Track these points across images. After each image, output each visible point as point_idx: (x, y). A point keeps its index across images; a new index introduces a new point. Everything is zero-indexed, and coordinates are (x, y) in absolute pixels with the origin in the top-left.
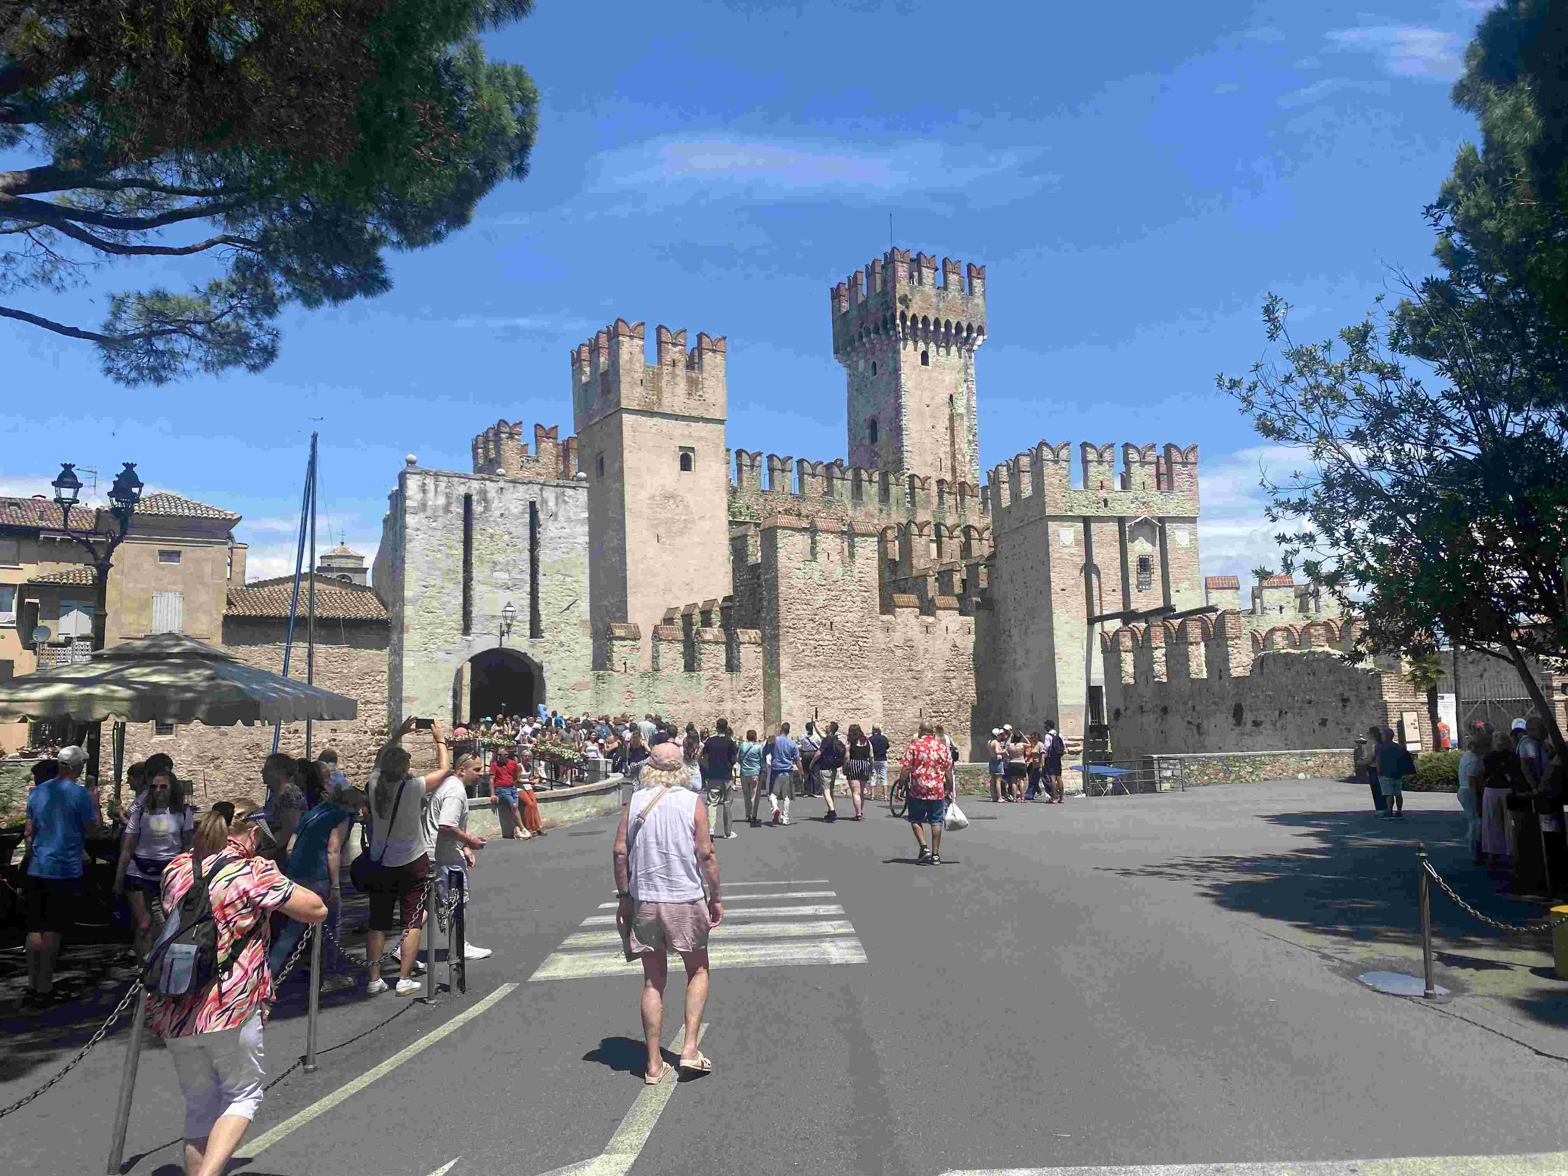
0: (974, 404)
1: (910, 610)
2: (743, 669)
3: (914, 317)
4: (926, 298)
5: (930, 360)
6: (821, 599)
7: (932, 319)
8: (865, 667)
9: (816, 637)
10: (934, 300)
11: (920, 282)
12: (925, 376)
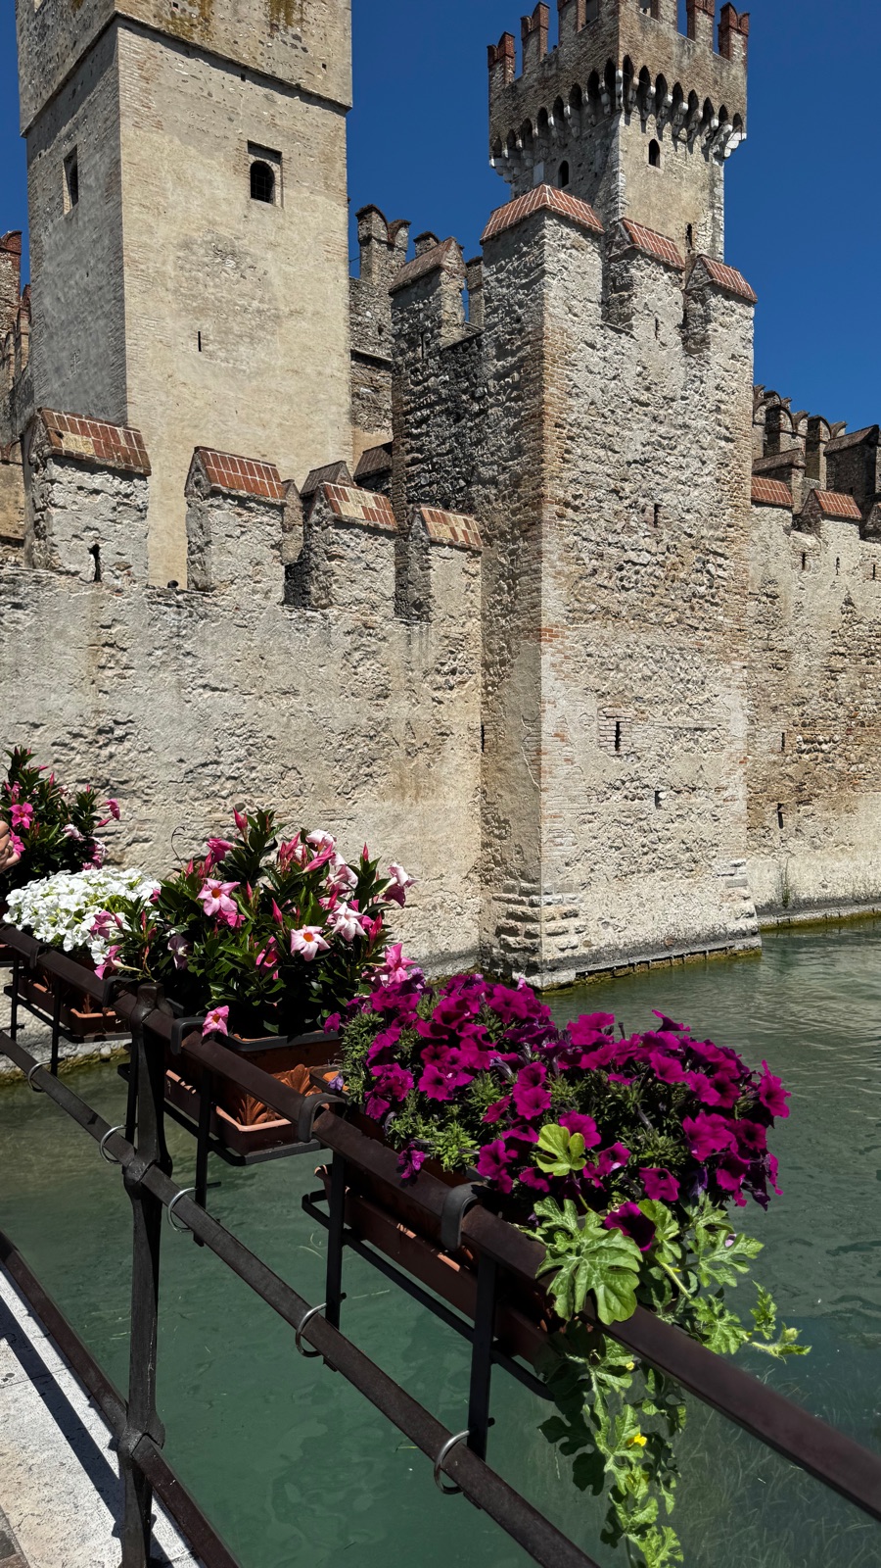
0: (721, 248)
1: (776, 512)
2: (437, 614)
3: (644, 73)
4: (663, 43)
5: (662, 158)
6: (636, 439)
7: (670, 81)
8: (718, 629)
9: (624, 538)
10: (675, 49)
11: (655, 14)
12: (654, 181)
